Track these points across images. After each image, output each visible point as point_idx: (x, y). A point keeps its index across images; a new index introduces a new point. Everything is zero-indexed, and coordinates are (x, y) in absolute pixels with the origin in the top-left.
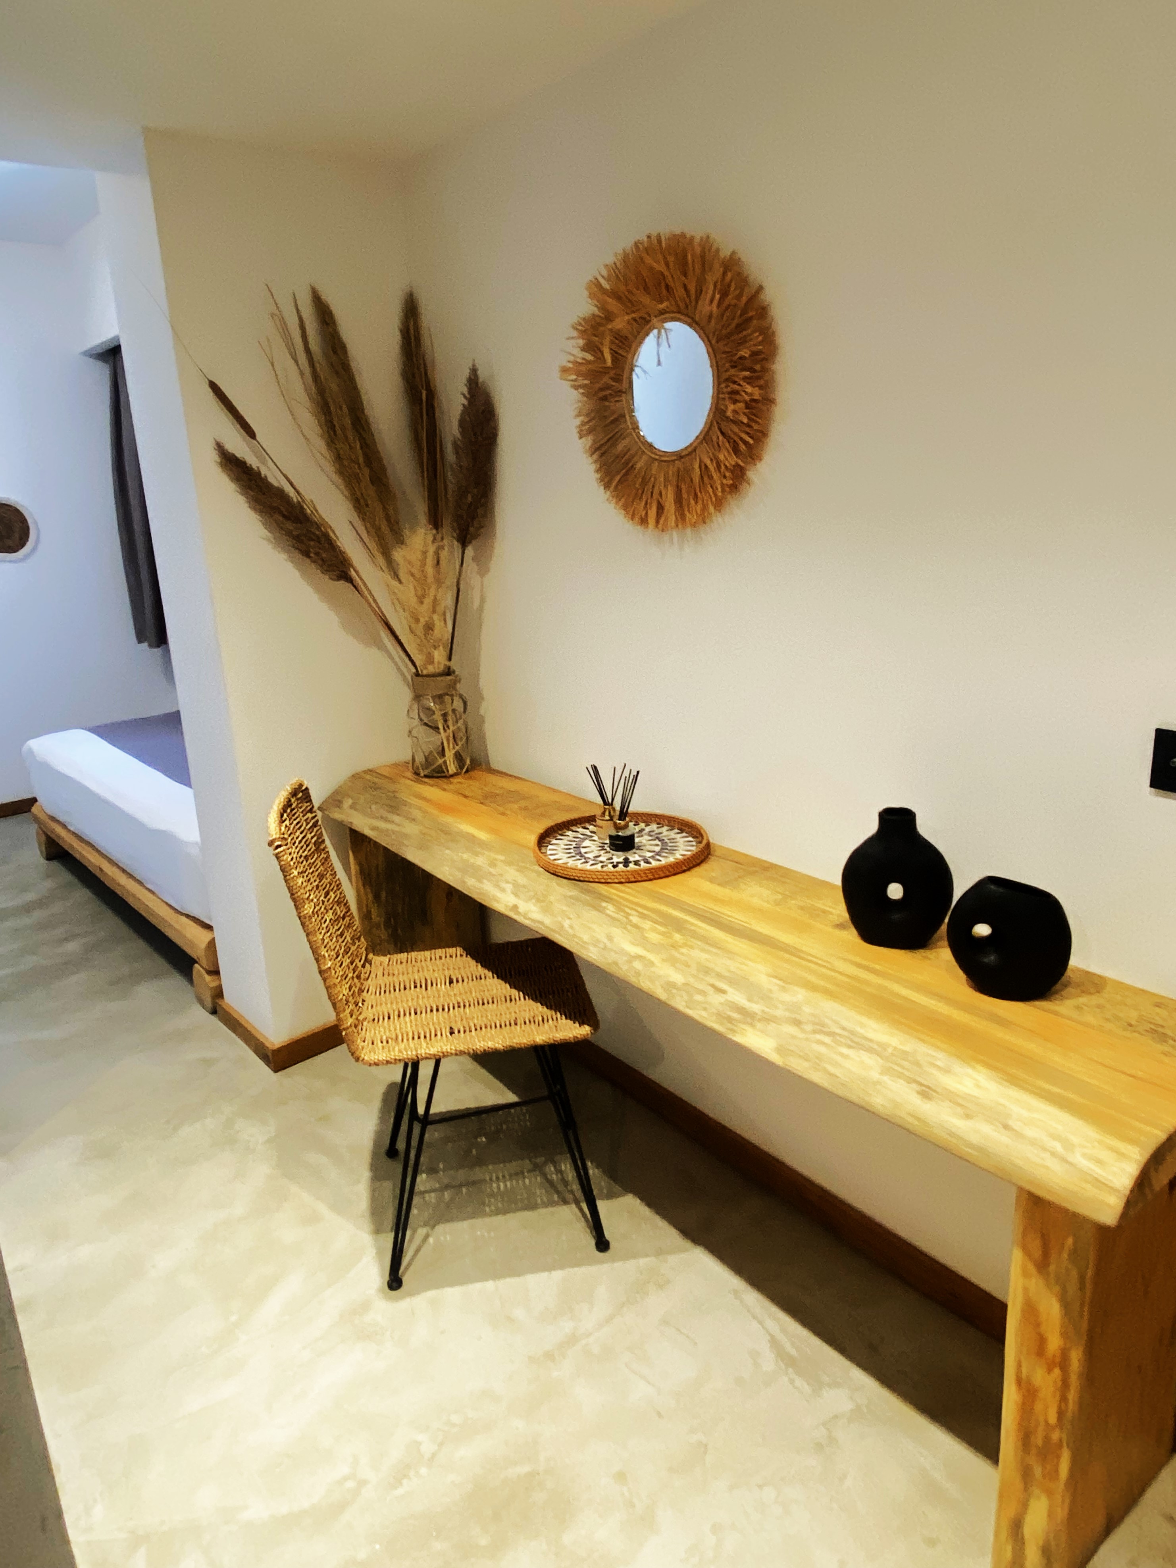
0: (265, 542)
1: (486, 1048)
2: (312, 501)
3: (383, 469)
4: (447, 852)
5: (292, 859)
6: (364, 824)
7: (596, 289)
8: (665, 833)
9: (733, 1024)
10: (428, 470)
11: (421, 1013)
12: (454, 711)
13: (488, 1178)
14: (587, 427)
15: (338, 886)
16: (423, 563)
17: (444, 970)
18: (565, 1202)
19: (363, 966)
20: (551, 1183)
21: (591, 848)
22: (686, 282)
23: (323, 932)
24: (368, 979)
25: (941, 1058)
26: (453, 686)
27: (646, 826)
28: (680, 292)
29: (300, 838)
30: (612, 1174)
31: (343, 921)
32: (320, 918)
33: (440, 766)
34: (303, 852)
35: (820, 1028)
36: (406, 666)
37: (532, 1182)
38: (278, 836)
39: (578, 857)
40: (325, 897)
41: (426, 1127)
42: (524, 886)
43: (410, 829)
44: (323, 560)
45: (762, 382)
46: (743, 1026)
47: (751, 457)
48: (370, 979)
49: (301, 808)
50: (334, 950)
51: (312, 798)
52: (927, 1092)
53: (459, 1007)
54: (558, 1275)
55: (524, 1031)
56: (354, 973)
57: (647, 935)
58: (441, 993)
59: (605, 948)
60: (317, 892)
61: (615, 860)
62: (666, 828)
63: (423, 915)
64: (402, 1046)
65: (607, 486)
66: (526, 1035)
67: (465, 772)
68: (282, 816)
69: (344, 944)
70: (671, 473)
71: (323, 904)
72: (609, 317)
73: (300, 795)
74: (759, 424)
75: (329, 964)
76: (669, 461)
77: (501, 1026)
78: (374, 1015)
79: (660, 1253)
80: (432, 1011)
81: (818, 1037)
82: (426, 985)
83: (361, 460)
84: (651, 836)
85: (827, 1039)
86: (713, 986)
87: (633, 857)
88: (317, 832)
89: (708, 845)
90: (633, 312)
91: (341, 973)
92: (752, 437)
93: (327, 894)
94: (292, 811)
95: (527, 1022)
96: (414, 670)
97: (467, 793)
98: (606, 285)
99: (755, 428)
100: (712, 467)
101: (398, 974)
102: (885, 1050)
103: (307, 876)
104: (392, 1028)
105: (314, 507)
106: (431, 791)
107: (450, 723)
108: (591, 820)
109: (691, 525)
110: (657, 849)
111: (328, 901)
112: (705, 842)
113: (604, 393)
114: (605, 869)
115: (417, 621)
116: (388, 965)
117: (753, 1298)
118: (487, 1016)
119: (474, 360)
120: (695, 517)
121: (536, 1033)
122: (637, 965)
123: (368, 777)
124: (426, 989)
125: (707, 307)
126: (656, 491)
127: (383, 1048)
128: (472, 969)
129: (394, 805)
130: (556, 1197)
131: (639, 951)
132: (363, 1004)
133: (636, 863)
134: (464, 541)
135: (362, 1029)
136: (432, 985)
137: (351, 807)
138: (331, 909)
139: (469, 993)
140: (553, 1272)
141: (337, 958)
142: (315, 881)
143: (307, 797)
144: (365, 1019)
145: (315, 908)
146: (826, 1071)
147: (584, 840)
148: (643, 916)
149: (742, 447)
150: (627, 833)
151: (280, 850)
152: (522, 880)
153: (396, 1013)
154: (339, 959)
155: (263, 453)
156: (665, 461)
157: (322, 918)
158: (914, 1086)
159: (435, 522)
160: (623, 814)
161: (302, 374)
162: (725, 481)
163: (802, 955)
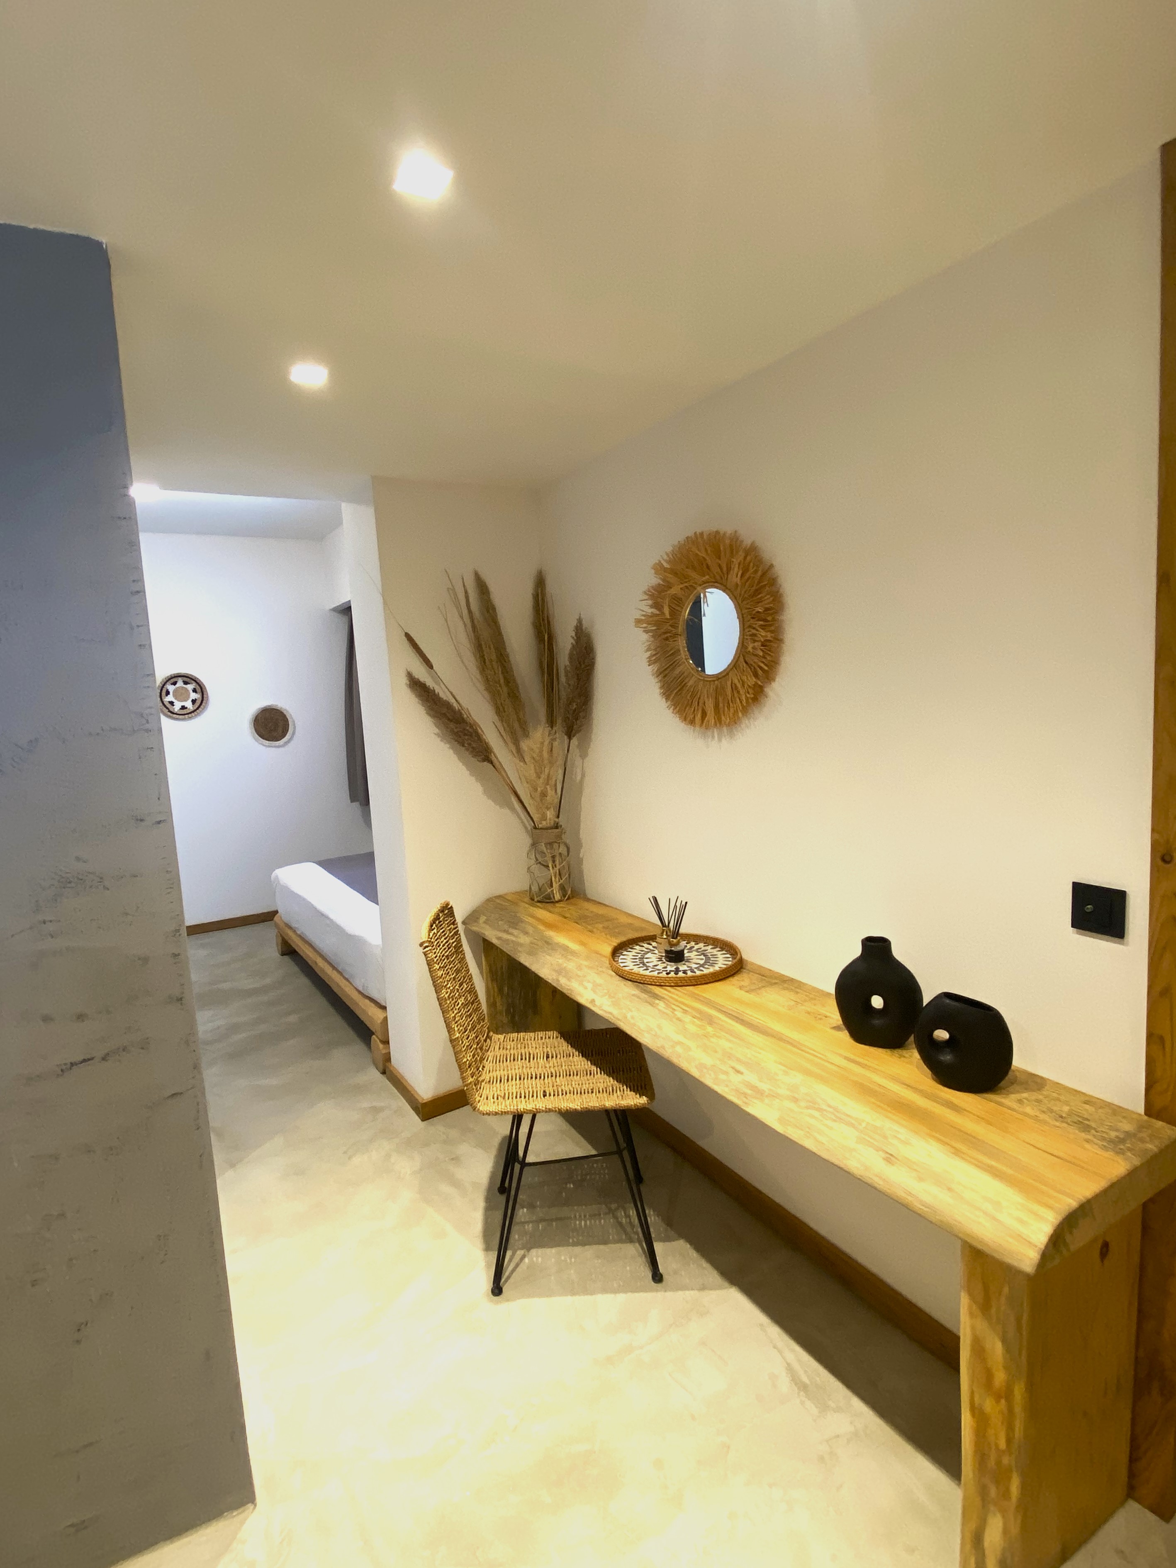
0: (436, 737)
1: (568, 1108)
2: (468, 709)
3: (517, 686)
4: (548, 957)
5: (436, 957)
6: (492, 935)
7: (659, 568)
8: (710, 951)
9: (747, 1098)
10: (547, 685)
11: (524, 1079)
12: (560, 854)
13: (572, 1216)
14: (654, 658)
15: (469, 979)
16: (541, 751)
17: (543, 1048)
18: (631, 1241)
19: (485, 1041)
20: (620, 1224)
21: (653, 959)
22: (720, 562)
23: (455, 1012)
24: (488, 1051)
25: (903, 1133)
26: (559, 836)
27: (695, 944)
28: (715, 570)
29: (444, 943)
30: (669, 1222)
31: (472, 1005)
32: (454, 1001)
33: (549, 895)
34: (446, 952)
35: (812, 1105)
36: (528, 822)
37: (607, 1222)
38: (426, 940)
39: (641, 965)
40: (460, 987)
41: (524, 1167)
42: (600, 985)
43: (524, 939)
44: (473, 748)
45: (772, 628)
46: (755, 1101)
47: (768, 679)
48: (490, 1051)
49: (446, 921)
50: (463, 1026)
51: (455, 914)
52: (890, 1158)
53: (552, 1076)
54: (621, 1297)
55: (598, 1098)
56: (478, 1045)
57: (686, 1026)
58: (540, 1064)
59: (656, 1035)
60: (454, 982)
61: (669, 969)
62: (710, 947)
63: (534, 1006)
64: (508, 1102)
65: (667, 699)
66: (599, 1100)
67: (567, 900)
68: (432, 926)
69: (471, 1022)
70: (712, 689)
71: (458, 992)
72: (669, 586)
73: (447, 911)
74: (772, 656)
75: (458, 1035)
76: (710, 681)
77: (581, 1093)
78: (490, 1078)
79: (703, 1288)
80: (532, 1078)
81: (810, 1111)
82: (530, 1057)
83: (502, 681)
84: (698, 952)
85: (816, 1114)
86: (733, 1068)
87: (682, 967)
88: (457, 938)
89: (741, 960)
90: (686, 582)
91: (467, 1044)
92: (766, 665)
93: (461, 985)
94: (439, 922)
95: (601, 1091)
96: (533, 825)
97: (568, 915)
98: (666, 565)
99: (768, 658)
100: (739, 686)
101: (510, 1049)
102: (860, 1124)
103: (447, 970)
104: (502, 1089)
105: (469, 714)
106: (542, 913)
107: (557, 863)
108: (653, 938)
109: (726, 725)
110: (702, 962)
111: (461, 990)
112: (738, 957)
113: (666, 636)
114: (660, 975)
115: (536, 790)
116: (503, 1041)
117: (775, 1332)
118: (572, 1085)
119: (580, 614)
120: (728, 720)
121: (606, 1099)
122: (679, 1049)
123: (498, 901)
124: (529, 1061)
125: (735, 578)
126: (701, 702)
127: (494, 1102)
128: (564, 1048)
129: (515, 923)
130: (624, 1237)
131: (680, 1038)
132: (483, 1069)
133: (685, 972)
134: (570, 734)
135: (480, 1088)
136: (534, 1059)
137: (485, 922)
138: (463, 996)
139: (560, 1067)
140: (617, 1295)
141: (465, 1032)
142: (453, 974)
143: (451, 914)
144: (483, 1081)
145: (450, 994)
146: (816, 1140)
147: (648, 952)
148: (685, 1012)
149: (760, 672)
150: (678, 948)
151: (427, 949)
152: (599, 980)
153: (506, 1078)
154: (467, 1033)
155: (436, 678)
156: (707, 681)
157: (456, 1002)
158: (881, 1153)
159: (551, 723)
160: (676, 934)
161: (465, 626)
162: (748, 695)
163: (804, 1048)
